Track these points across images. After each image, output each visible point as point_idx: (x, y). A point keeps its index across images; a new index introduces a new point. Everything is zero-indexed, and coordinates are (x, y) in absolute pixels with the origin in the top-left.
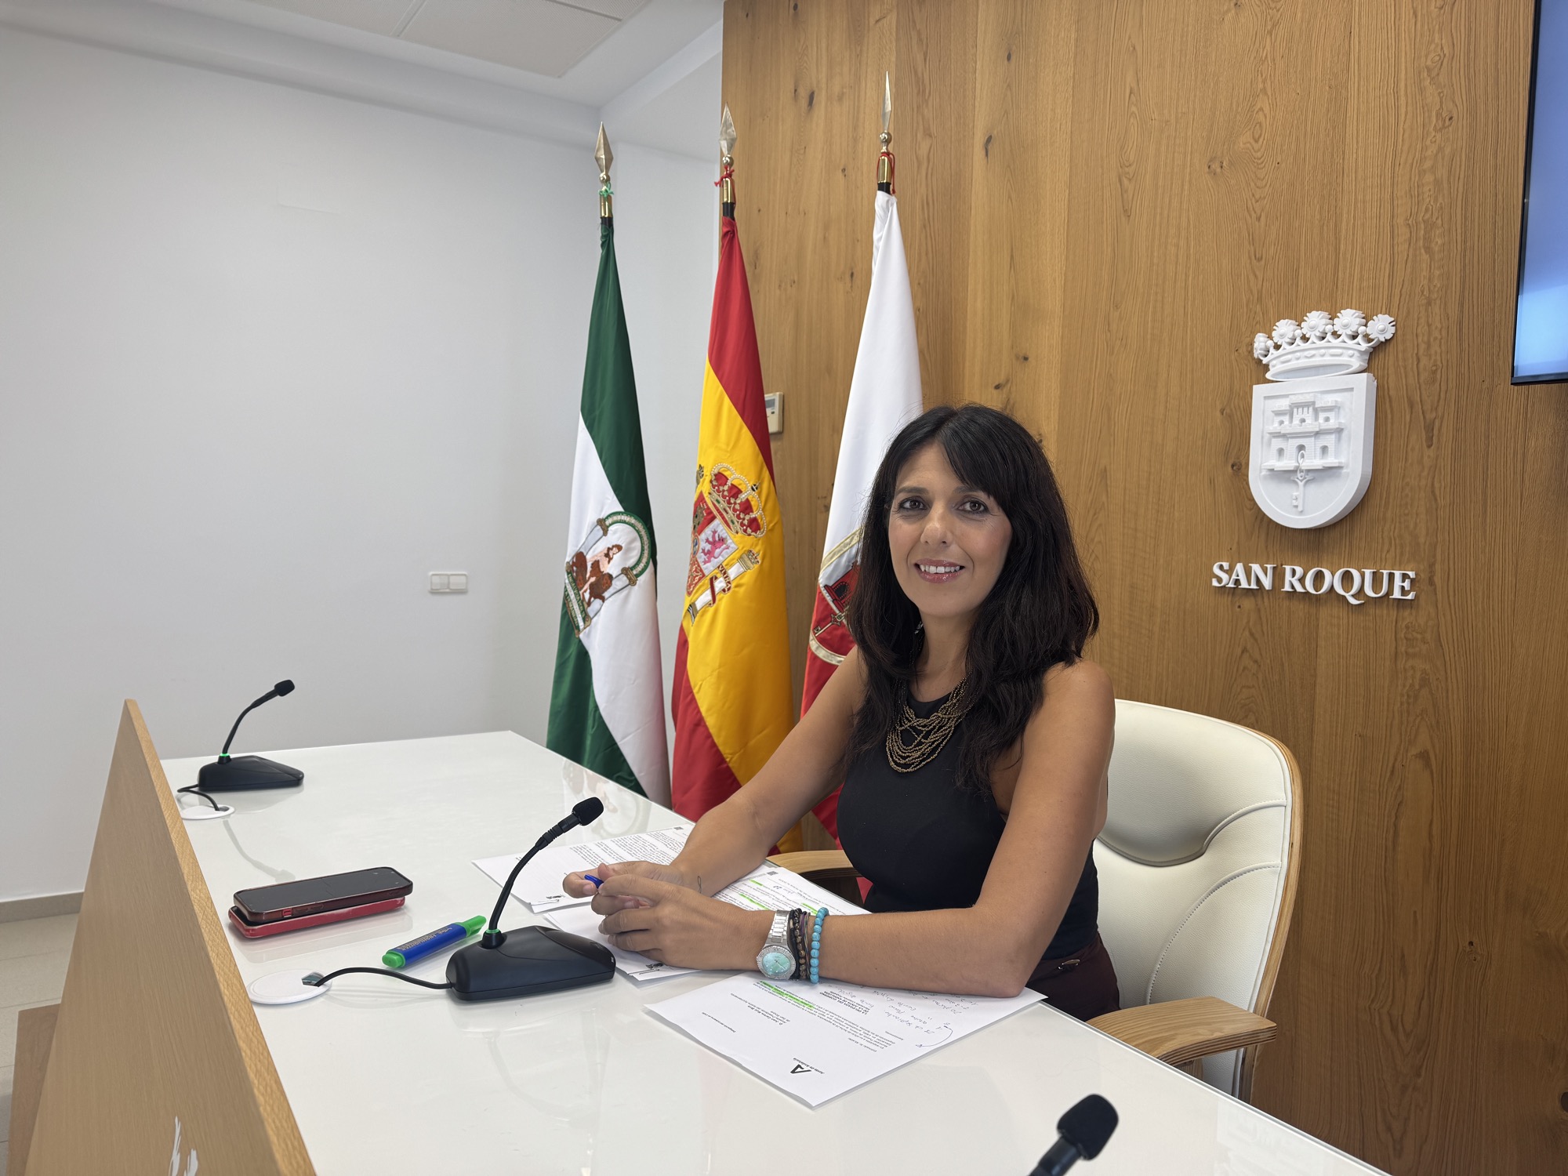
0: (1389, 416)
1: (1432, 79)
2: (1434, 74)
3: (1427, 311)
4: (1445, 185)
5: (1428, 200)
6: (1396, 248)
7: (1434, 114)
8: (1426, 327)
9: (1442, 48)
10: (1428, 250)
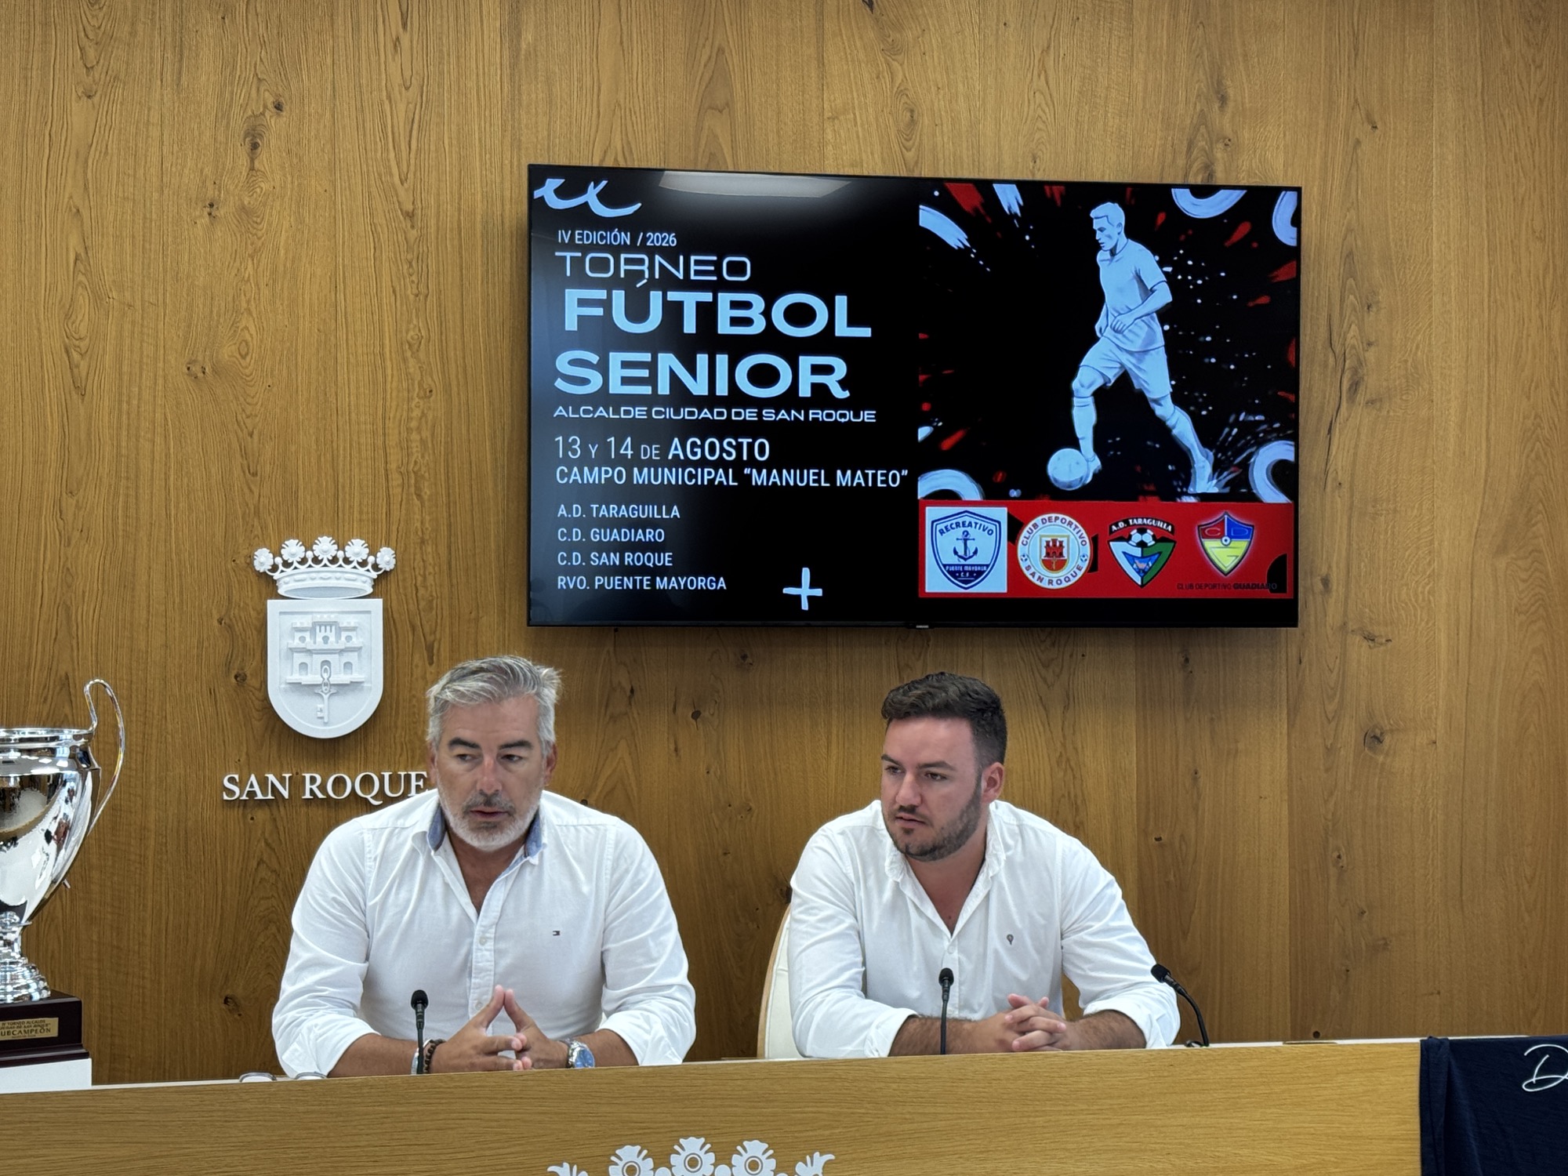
0: (394, 637)
1: (413, 353)
2: (415, 350)
3: (421, 548)
4: (430, 445)
5: (415, 455)
6: (390, 490)
7: (416, 383)
8: (422, 563)
9: (420, 330)
10: (419, 496)
